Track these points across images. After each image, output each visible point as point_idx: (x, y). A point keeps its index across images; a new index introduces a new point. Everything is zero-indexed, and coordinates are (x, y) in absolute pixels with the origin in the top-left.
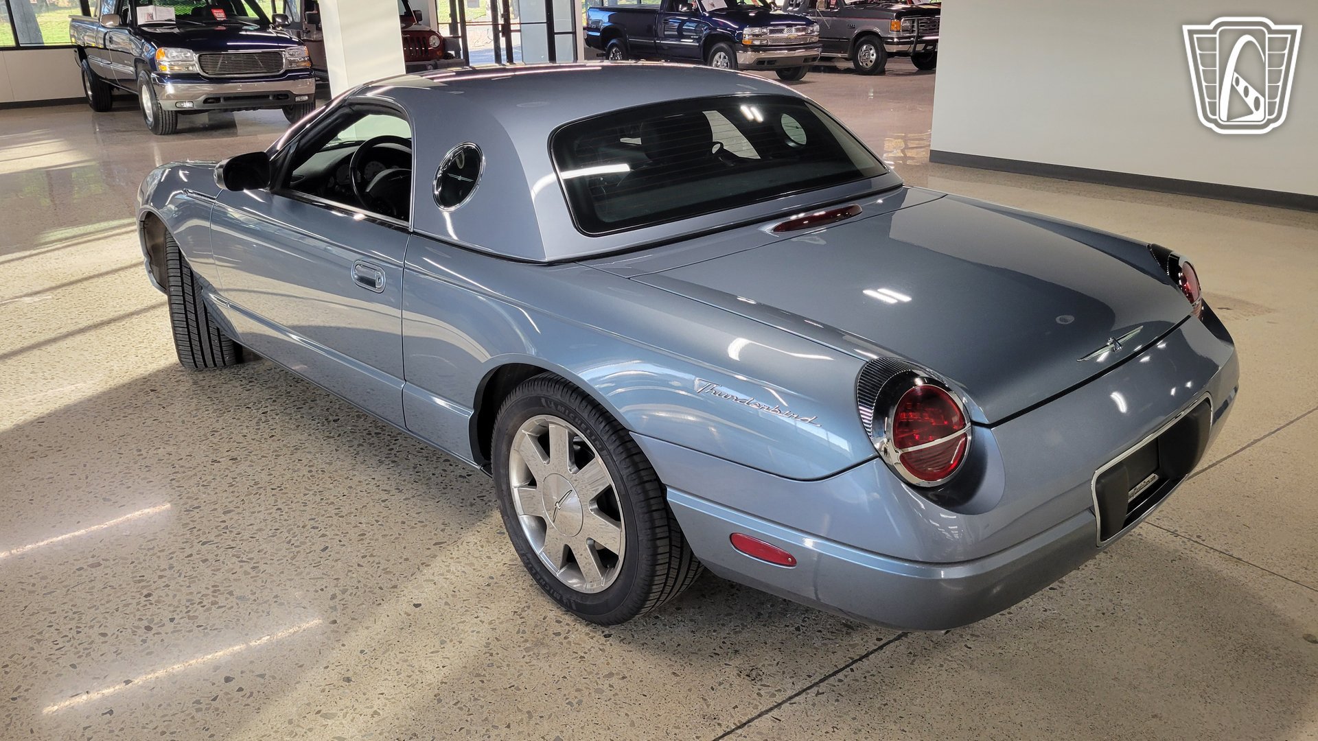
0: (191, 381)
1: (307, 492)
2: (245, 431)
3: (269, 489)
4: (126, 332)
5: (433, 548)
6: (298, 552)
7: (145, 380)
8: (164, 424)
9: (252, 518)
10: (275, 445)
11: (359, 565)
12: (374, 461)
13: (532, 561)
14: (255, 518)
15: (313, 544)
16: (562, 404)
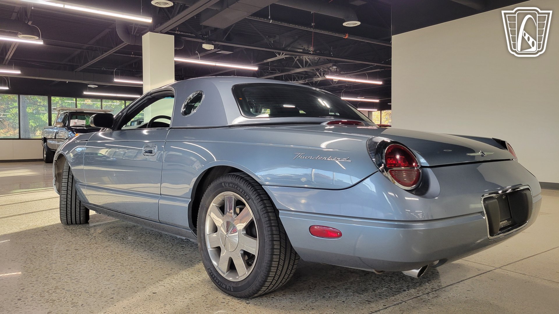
0: (64, 228)
1: (108, 259)
2: (84, 242)
3: (91, 258)
4: (39, 215)
5: (165, 276)
6: (99, 277)
7: (43, 228)
8: (47, 240)
9: (81, 266)
10: (97, 246)
11: (128, 280)
12: (142, 250)
13: (213, 272)
14: (82, 266)
15: (108, 274)
16: (231, 183)
